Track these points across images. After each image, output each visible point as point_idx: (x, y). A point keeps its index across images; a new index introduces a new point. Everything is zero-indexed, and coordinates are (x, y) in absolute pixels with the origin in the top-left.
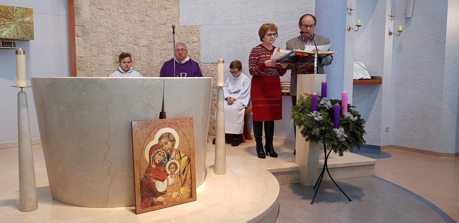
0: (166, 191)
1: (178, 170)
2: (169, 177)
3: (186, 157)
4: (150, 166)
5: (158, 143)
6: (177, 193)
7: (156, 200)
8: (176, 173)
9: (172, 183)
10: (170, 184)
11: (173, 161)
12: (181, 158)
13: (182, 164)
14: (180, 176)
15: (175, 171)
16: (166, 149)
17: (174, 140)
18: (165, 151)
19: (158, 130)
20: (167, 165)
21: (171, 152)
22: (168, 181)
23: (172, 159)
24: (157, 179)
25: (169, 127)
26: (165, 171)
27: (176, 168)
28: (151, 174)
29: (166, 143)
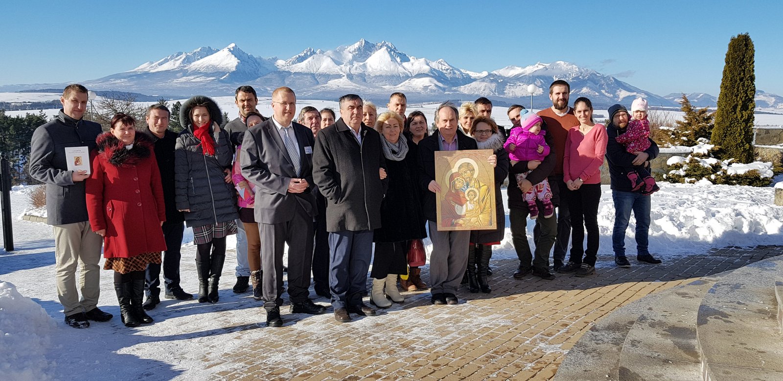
0: (465, 215)
1: (477, 198)
2: (468, 202)
3: (486, 187)
4: (450, 191)
5: (457, 171)
6: (475, 218)
7: (455, 222)
8: (475, 200)
9: (471, 208)
10: (469, 209)
11: (472, 189)
12: (480, 187)
13: (481, 193)
14: (479, 203)
15: (474, 198)
16: (465, 177)
17: (474, 170)
18: (464, 179)
19: (458, 159)
20: (466, 193)
21: (470, 180)
22: (467, 206)
23: (471, 187)
24: (456, 203)
25: (469, 157)
26: (465, 197)
27: (475, 196)
28: (451, 198)
29: (465, 172)
